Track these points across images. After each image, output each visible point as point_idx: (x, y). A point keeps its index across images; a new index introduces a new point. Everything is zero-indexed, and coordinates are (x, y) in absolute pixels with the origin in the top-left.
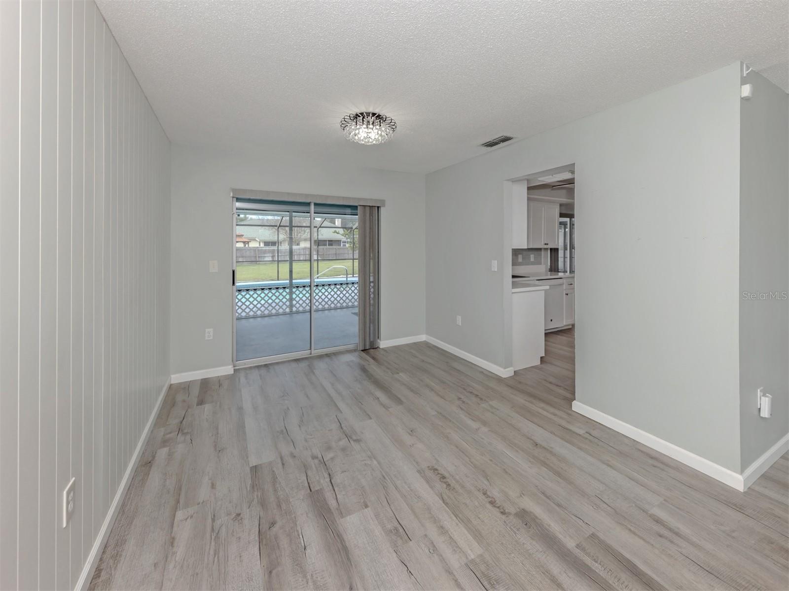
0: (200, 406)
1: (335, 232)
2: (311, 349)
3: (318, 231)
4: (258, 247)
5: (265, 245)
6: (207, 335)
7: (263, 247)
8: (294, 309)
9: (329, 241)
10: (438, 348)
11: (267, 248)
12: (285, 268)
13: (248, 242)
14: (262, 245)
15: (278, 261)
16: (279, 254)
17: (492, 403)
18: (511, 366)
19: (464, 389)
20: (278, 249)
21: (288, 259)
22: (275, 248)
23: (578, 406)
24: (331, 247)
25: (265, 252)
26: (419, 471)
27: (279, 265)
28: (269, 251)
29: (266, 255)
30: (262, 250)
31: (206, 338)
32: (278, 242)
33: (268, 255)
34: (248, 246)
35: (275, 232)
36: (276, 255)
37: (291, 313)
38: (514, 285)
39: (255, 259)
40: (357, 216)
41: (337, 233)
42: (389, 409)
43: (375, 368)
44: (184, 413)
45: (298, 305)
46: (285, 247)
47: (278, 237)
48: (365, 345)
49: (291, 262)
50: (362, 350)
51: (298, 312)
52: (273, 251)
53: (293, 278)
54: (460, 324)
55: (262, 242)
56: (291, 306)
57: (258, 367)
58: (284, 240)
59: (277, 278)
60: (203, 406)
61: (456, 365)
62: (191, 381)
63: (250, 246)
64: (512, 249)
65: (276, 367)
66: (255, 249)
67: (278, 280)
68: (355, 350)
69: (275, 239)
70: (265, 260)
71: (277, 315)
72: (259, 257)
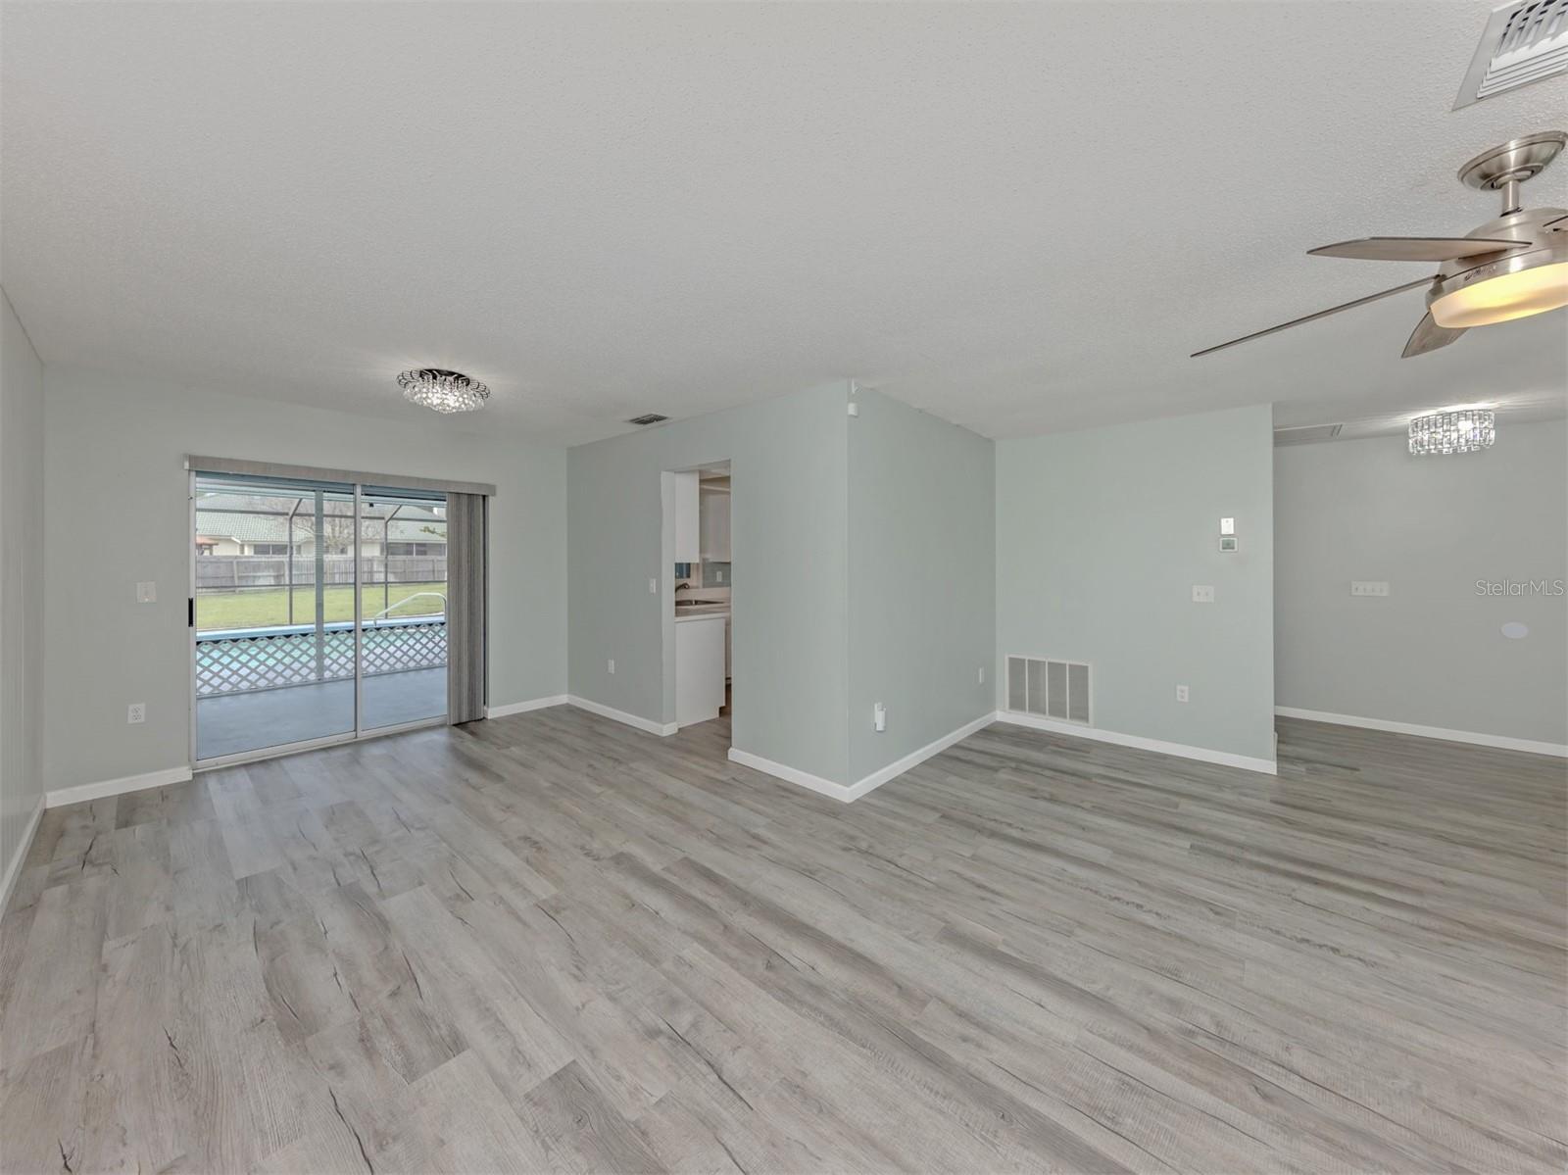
0: (124, 830)
1: (427, 529)
2: (355, 730)
3: (386, 527)
4: (236, 557)
5: (255, 553)
6: (131, 714)
7: (252, 557)
8: (327, 674)
9: (417, 544)
10: (584, 711)
11: (263, 560)
12: (305, 600)
13: (211, 545)
14: (248, 552)
15: (292, 587)
16: (294, 572)
17: (633, 765)
18: (675, 720)
19: (602, 755)
20: (291, 561)
21: (315, 582)
22: (285, 558)
23: (735, 754)
24: (421, 557)
25: (257, 567)
26: (505, 844)
27: (294, 594)
28: (268, 566)
29: (258, 574)
30: (249, 562)
31: (130, 721)
32: (292, 548)
33: (264, 574)
34: (211, 553)
35: (282, 524)
36: (287, 573)
37: (321, 681)
38: (678, 613)
39: (230, 581)
40: (445, 503)
41: (429, 531)
42: (482, 790)
43: (472, 746)
44: (90, 841)
45: (335, 667)
46: (308, 557)
47: (291, 535)
48: (460, 716)
49: (320, 587)
50: (454, 725)
51: (335, 680)
52: (279, 566)
53: (325, 618)
54: (613, 672)
55: (249, 545)
56: (321, 668)
57: (247, 766)
58: (308, 542)
59: (288, 620)
60: (131, 828)
61: (602, 729)
62: (93, 800)
63: (215, 554)
64: (676, 564)
65: (286, 764)
66: (229, 562)
67: (291, 624)
68: (442, 726)
69: (285, 539)
70: (256, 584)
71: (289, 686)
72: (240, 578)
